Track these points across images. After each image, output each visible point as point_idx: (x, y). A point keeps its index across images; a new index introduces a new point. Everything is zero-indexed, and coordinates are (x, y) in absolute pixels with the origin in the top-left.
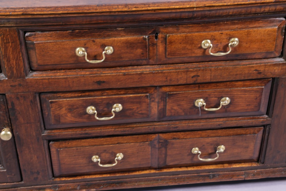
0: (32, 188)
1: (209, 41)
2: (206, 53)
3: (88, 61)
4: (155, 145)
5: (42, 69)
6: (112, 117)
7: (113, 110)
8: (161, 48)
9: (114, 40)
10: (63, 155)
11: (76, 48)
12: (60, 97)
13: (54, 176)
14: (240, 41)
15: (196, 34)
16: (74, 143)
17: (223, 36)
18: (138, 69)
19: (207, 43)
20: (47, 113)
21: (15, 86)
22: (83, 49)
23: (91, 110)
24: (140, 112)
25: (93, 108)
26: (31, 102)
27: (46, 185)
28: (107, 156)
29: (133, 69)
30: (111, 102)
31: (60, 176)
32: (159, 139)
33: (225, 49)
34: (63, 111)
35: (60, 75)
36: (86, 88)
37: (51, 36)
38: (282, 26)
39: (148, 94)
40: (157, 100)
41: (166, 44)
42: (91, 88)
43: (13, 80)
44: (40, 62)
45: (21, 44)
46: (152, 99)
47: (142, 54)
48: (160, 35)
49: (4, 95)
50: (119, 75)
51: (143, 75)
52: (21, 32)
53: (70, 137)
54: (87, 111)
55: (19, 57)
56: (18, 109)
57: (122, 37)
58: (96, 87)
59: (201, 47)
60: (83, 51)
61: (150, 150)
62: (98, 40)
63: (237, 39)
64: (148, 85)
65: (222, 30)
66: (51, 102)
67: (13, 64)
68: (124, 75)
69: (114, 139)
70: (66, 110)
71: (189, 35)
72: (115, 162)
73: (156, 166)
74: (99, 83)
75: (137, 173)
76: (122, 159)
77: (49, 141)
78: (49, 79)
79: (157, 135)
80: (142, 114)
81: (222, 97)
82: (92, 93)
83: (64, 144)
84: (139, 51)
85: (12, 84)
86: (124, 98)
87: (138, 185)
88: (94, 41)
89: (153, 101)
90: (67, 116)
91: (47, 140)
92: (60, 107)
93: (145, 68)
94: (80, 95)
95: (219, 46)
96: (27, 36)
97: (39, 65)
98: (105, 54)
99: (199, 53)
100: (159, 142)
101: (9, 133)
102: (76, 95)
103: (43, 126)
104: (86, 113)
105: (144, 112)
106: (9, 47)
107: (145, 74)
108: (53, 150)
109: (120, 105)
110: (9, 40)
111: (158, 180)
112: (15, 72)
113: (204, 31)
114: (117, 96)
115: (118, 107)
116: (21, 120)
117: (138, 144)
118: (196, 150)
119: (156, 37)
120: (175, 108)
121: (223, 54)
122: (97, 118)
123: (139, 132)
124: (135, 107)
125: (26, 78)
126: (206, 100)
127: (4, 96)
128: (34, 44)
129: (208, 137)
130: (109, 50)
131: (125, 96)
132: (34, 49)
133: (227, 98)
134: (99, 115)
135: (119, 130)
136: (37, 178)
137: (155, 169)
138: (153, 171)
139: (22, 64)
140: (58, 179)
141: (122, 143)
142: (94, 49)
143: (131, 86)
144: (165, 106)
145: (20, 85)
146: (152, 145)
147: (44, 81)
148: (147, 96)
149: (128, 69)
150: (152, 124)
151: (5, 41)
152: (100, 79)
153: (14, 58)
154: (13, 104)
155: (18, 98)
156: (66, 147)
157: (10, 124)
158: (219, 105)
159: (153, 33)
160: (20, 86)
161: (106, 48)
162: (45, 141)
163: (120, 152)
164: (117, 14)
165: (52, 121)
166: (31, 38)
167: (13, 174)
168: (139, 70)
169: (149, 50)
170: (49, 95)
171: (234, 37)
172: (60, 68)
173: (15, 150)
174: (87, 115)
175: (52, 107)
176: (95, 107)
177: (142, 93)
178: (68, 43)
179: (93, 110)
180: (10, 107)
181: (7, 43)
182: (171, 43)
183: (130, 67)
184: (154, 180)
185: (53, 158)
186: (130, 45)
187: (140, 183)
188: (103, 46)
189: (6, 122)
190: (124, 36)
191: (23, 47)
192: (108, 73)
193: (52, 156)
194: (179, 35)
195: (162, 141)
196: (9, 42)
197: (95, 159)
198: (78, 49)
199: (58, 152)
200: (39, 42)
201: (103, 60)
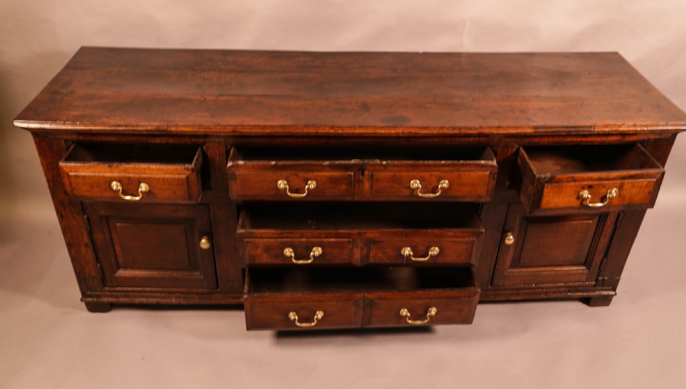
1: (418, 181)
2: (415, 193)
3: (289, 194)
4: (359, 306)
6: (310, 261)
7: (312, 254)
8: (367, 185)
9: (319, 175)
11: (277, 181)
14: (450, 183)
15: (405, 174)
17: (433, 178)
19: (415, 184)
22: (285, 182)
23: (288, 252)
25: (291, 250)
30: (310, 245)
33: (434, 190)
34: (259, 251)
37: (253, 168)
38: (494, 171)
39: (351, 240)
40: (360, 246)
41: (372, 181)
46: (355, 245)
48: (366, 173)
54: (285, 252)
57: (326, 172)
59: (409, 187)
60: (285, 184)
61: (354, 310)
62: (302, 174)
63: (447, 182)
65: (432, 171)
66: (247, 242)
71: (397, 174)
80: (343, 259)
81: (431, 247)
84: (344, 187)
86: (325, 242)
88: (297, 175)
89: (356, 247)
92: (256, 247)
94: (278, 235)
95: (429, 186)
96: (230, 167)
98: (308, 189)
99: (406, 192)
102: (274, 235)
104: (283, 258)
105: (345, 257)
109: (320, 249)
113: (414, 171)
114: (318, 240)
115: (317, 251)
117: (341, 304)
118: (404, 312)
119: (363, 174)
120: (380, 255)
121: (432, 195)
122: (295, 261)
124: (335, 252)
126: (413, 249)
128: (234, 174)
129: (419, 298)
130: (312, 185)
131: (326, 240)
132: (235, 179)
133: (437, 248)
134: (297, 258)
142: (297, 182)
144: (369, 252)
146: (356, 305)
148: (350, 242)
158: (427, 255)
159: (359, 169)
161: (309, 182)
166: (233, 169)
169: (354, 186)
171: (445, 179)
173: (213, 258)
176: (293, 249)
177: (344, 238)
178: (270, 175)
179: (290, 252)
182: (378, 181)
186: (334, 181)
188: (306, 181)
190: (328, 171)
194: (386, 173)
198: (280, 182)
200: (240, 173)
201: (304, 195)
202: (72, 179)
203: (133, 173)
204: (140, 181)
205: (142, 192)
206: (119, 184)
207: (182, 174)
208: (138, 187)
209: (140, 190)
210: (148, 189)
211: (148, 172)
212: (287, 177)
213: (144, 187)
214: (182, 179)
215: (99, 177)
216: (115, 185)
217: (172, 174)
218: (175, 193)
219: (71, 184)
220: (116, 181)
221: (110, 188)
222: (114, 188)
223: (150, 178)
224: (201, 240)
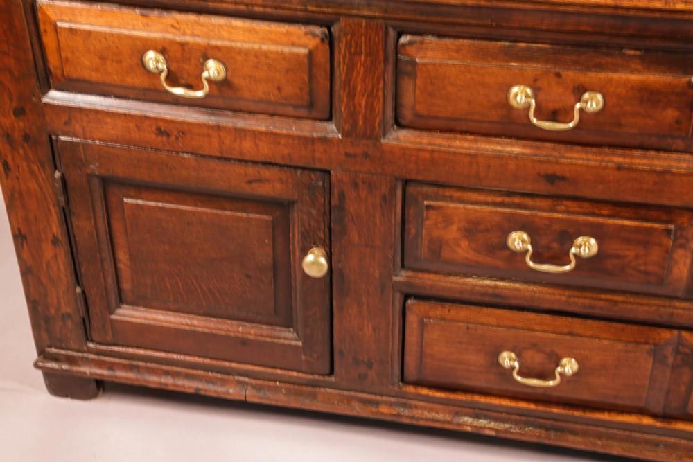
0: (351, 396)
3: (535, 121)
4: (665, 357)
5: (422, 125)
6: (567, 268)
7: (573, 250)
9: (611, 80)
10: (433, 335)
11: (510, 86)
12: (451, 199)
13: (402, 380)
16: (464, 312)
18: (659, 159)
20: (413, 231)
21: (355, 156)
22: (529, 91)
23: (518, 240)
24: (642, 268)
25: (525, 236)
26: (384, 198)
27: (382, 395)
28: (536, 359)
29: (645, 157)
30: (571, 230)
31: (418, 384)
32: (680, 343)
34: (453, 232)
35: (462, 144)
36: (518, 187)
37: (457, 51)
39: (672, 227)
40: (692, 245)
42: (528, 188)
43: (352, 143)
44: (421, 108)
45: (386, 60)
46: (681, 241)
47: (678, 122)
49: (328, 172)
50: (605, 168)
51: (668, 177)
52: (392, 33)
53: (458, 295)
54: (510, 242)
55: (375, 90)
56: (351, 209)
57: (632, 72)
58: (542, 187)
60: (527, 96)
61: (650, 366)
62: (571, 75)
64: (677, 203)
66: (429, 207)
67: (360, 105)
68: (619, 168)
69: (562, 322)
70: (459, 229)
72: (553, 378)
73: (658, 409)
74: (552, 178)
75: (605, 416)
76: (576, 375)
77: (407, 297)
78: (433, 151)
79: (675, 332)
80: (646, 273)
82: (529, 201)
83: (439, 310)
84: (671, 114)
85: (351, 150)
86: (608, 226)
87: (603, 446)
88: (558, 75)
89: (682, 246)
90: (459, 245)
91: (402, 293)
93: (678, 160)
94: (499, 199)
96: (404, 45)
97: (417, 115)
98: (581, 110)
100: (677, 352)
101: (323, 260)
102: (490, 199)
103: (398, 259)
104: (505, 247)
105: (651, 268)
106: (359, 65)
107: (674, 174)
108: (412, 319)
109: (593, 241)
110: (361, 47)
111: (657, 445)
112: (361, 123)
114: (590, 219)
115: (587, 246)
116: (354, 236)
117: (620, 346)
122: (531, 264)
123: (631, 316)
124: (630, 253)
125: (383, 141)
127: (327, 175)
128: (414, 63)
130: (593, 102)
131: (610, 221)
132: (413, 75)
134: (537, 258)
135: (579, 302)
136: (366, 376)
137: (655, 416)
138: (647, 421)
139: (378, 107)
140: (411, 389)
141: (580, 336)
142: (556, 95)
143: (631, 199)
145: (366, 155)
146: (657, 354)
147: (422, 154)
148: (668, 232)
149: (633, 157)
150: (667, 302)
151: (353, 50)
152: (557, 170)
153: (365, 91)
154: (342, 196)
155: (355, 185)
156: (443, 319)
157: (327, 241)
160: (366, 159)
161: (586, 96)
162: (398, 296)
163: (570, 356)
164: (632, 13)
165: (423, 252)
166: (412, 50)
167: (315, 356)
168: (660, 162)
170: (426, 189)
172: (464, 128)
173: (328, 302)
174: (506, 252)
175: (427, 219)
176: (529, 235)
177: (656, 221)
178: (494, 70)
179: (523, 242)
180: (335, 201)
181: (355, 54)
183: (637, 153)
184: (647, 442)
185: (408, 338)
186: (649, 96)
187: (610, 442)
188: (579, 91)
189: (321, 235)
190: (639, 72)
191: (390, 68)
192: (578, 158)
193: (407, 332)
195: (687, 350)
196: (361, 53)
197: (508, 359)
198: (515, 89)
199: (422, 325)
200: (426, 60)
201: (571, 125)
202: (62, 39)
203: (193, 35)
204: (206, 53)
205: (209, 80)
206: (161, 58)
207: (299, 46)
208: (202, 67)
209: (205, 74)
210: (223, 74)
211: (225, 34)
212: (535, 80)
213: (213, 69)
214: (298, 55)
215: (120, 37)
216: (152, 59)
217: (275, 42)
218: (279, 89)
219: (59, 50)
220: (156, 50)
221: (143, 65)
222: (151, 65)
223: (229, 50)
224: (304, 252)
